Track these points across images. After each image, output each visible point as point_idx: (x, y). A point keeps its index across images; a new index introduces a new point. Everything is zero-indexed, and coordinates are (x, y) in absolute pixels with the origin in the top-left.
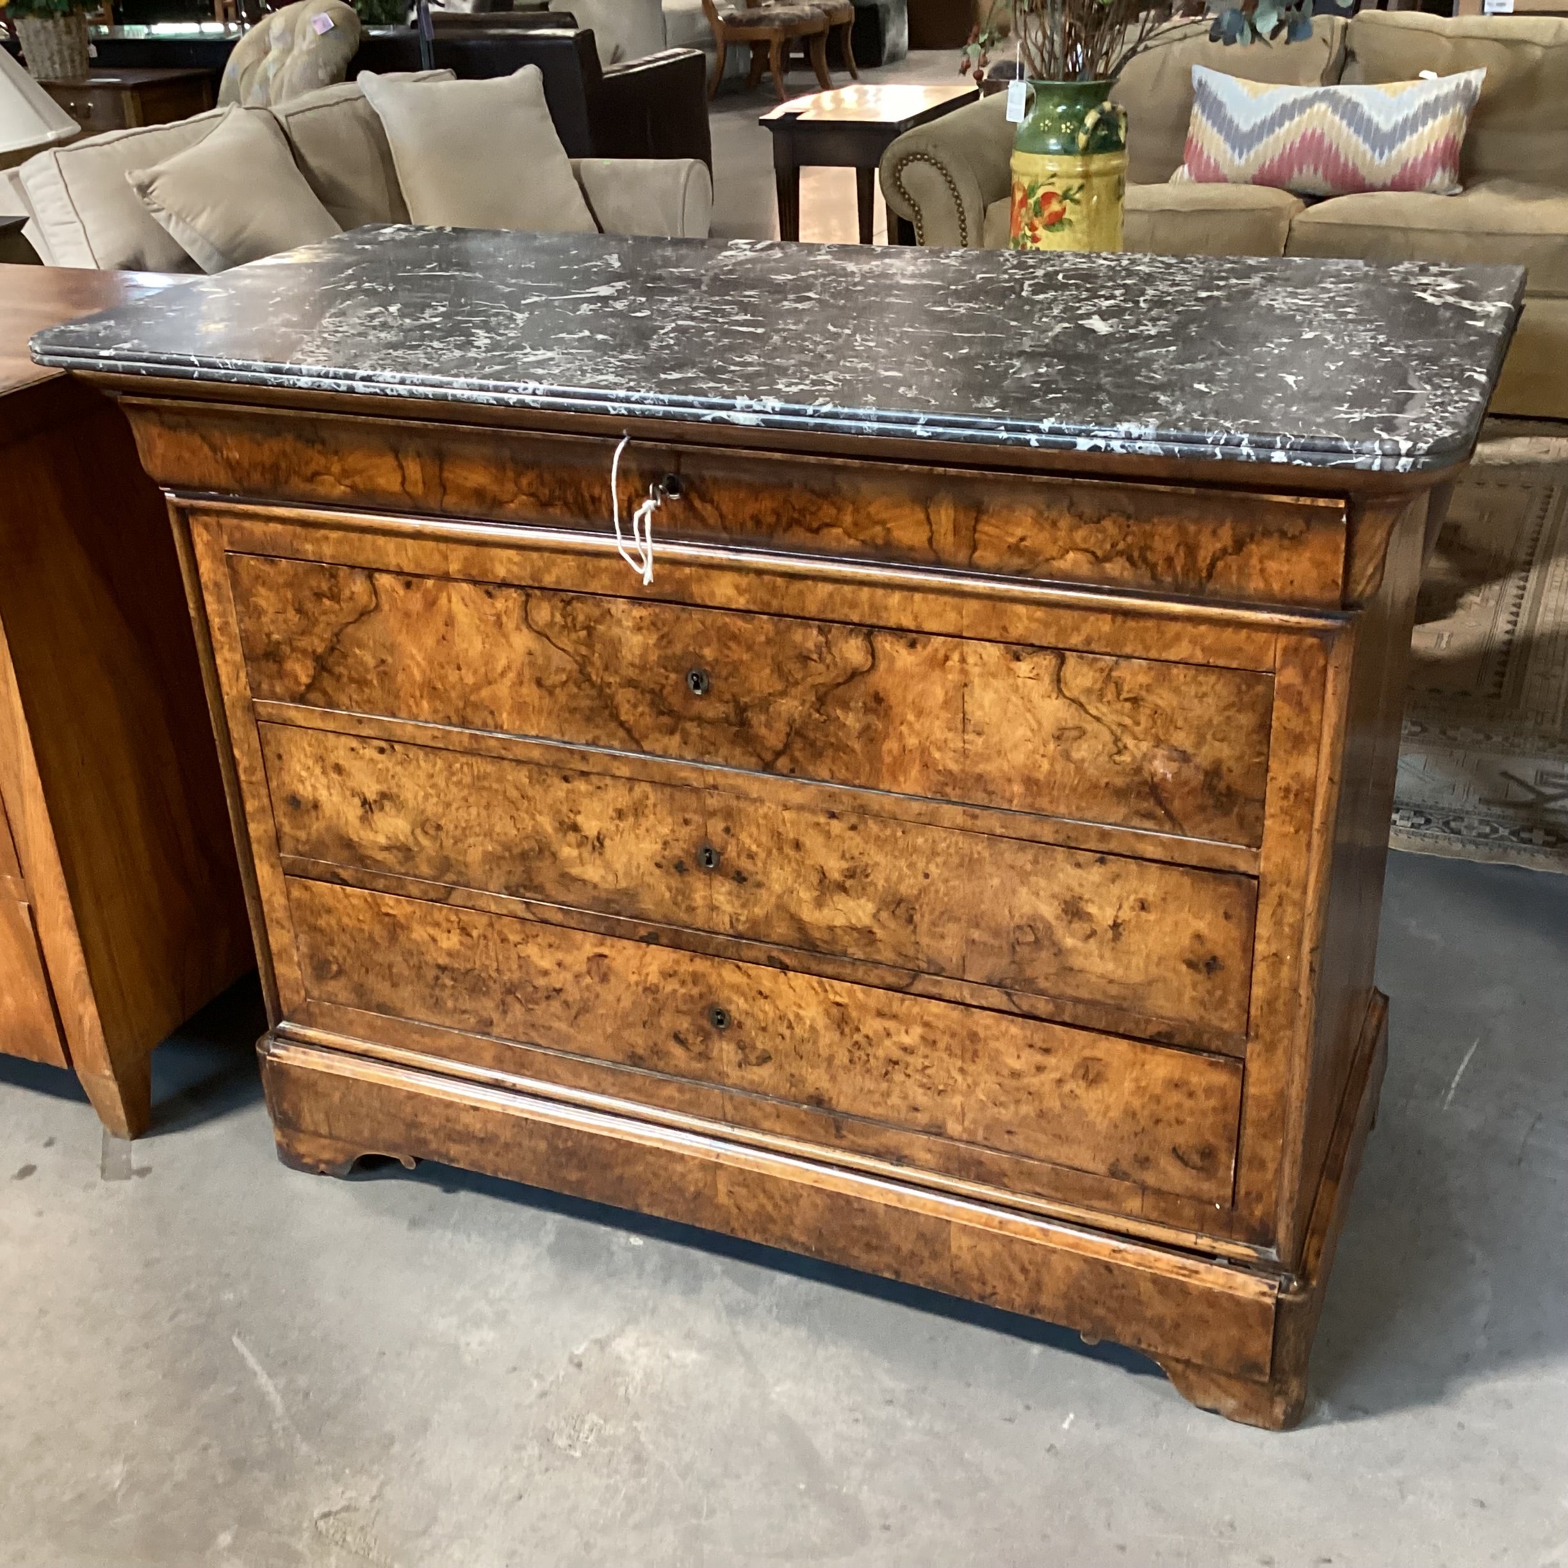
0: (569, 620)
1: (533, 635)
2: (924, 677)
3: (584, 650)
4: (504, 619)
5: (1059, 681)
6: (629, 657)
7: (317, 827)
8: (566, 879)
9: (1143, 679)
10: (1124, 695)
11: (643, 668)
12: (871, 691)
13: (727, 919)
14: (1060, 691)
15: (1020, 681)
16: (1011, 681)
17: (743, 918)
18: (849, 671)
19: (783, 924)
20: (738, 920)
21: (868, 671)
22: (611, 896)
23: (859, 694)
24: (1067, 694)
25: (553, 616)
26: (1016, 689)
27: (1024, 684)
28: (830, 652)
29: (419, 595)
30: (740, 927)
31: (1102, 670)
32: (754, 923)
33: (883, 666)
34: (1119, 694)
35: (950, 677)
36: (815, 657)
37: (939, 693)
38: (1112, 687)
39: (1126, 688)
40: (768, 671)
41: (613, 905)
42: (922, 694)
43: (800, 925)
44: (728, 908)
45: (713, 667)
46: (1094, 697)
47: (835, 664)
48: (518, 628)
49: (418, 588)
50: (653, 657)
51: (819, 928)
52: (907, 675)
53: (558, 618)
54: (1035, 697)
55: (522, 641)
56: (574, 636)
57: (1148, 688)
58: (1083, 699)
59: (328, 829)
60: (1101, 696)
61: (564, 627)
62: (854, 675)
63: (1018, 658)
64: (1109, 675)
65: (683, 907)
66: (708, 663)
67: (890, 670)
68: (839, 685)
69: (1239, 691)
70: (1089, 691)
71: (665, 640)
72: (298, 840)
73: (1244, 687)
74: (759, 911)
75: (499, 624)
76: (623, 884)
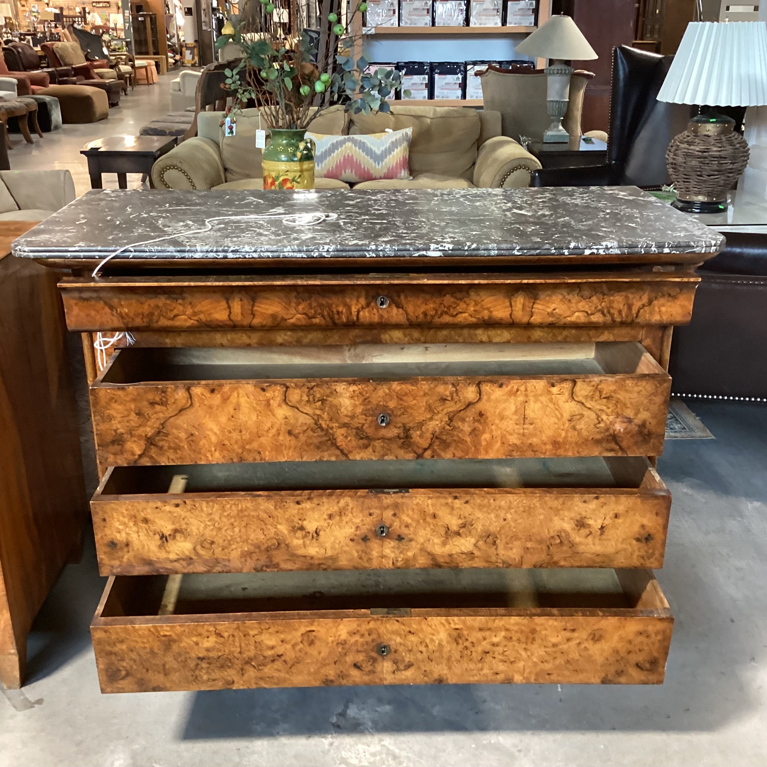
0: (311, 397)
1: (289, 407)
2: (506, 401)
3: (318, 412)
4: (272, 402)
5: (573, 393)
6: (345, 412)
7: (127, 557)
8: (293, 557)
9: (613, 388)
10: (603, 396)
11: (353, 417)
12: (478, 412)
13: (391, 563)
14: (573, 398)
15: (553, 396)
16: (549, 397)
17: (400, 559)
18: (467, 403)
19: (423, 558)
20: (397, 561)
21: (477, 402)
22: (321, 562)
23: (471, 414)
24: (576, 399)
25: (301, 396)
26: (551, 400)
27: (556, 398)
28: (457, 395)
29: (219, 396)
30: (399, 564)
31: (593, 386)
32: (407, 561)
33: (485, 398)
34: (601, 396)
35: (519, 399)
36: (449, 398)
37: (513, 408)
38: (598, 394)
39: (604, 393)
40: (423, 409)
41: (322, 566)
42: (504, 409)
43: (432, 556)
44: (392, 555)
45: (393, 411)
46: (589, 399)
47: (460, 400)
48: (280, 405)
49: (219, 392)
50: (359, 410)
51: (443, 556)
52: (497, 401)
53: (305, 398)
54: (561, 403)
55: (282, 412)
56: (313, 406)
57: (615, 392)
58: (584, 401)
59: (135, 557)
60: (592, 398)
61: (308, 401)
62: (470, 404)
63: (553, 385)
64: (597, 388)
65: (365, 559)
66: (390, 410)
67: (489, 400)
68: (461, 410)
69: (656, 387)
70: (586, 397)
71: (366, 401)
72: (112, 567)
73: (658, 385)
74: (410, 554)
75: (268, 404)
76: (329, 553)
